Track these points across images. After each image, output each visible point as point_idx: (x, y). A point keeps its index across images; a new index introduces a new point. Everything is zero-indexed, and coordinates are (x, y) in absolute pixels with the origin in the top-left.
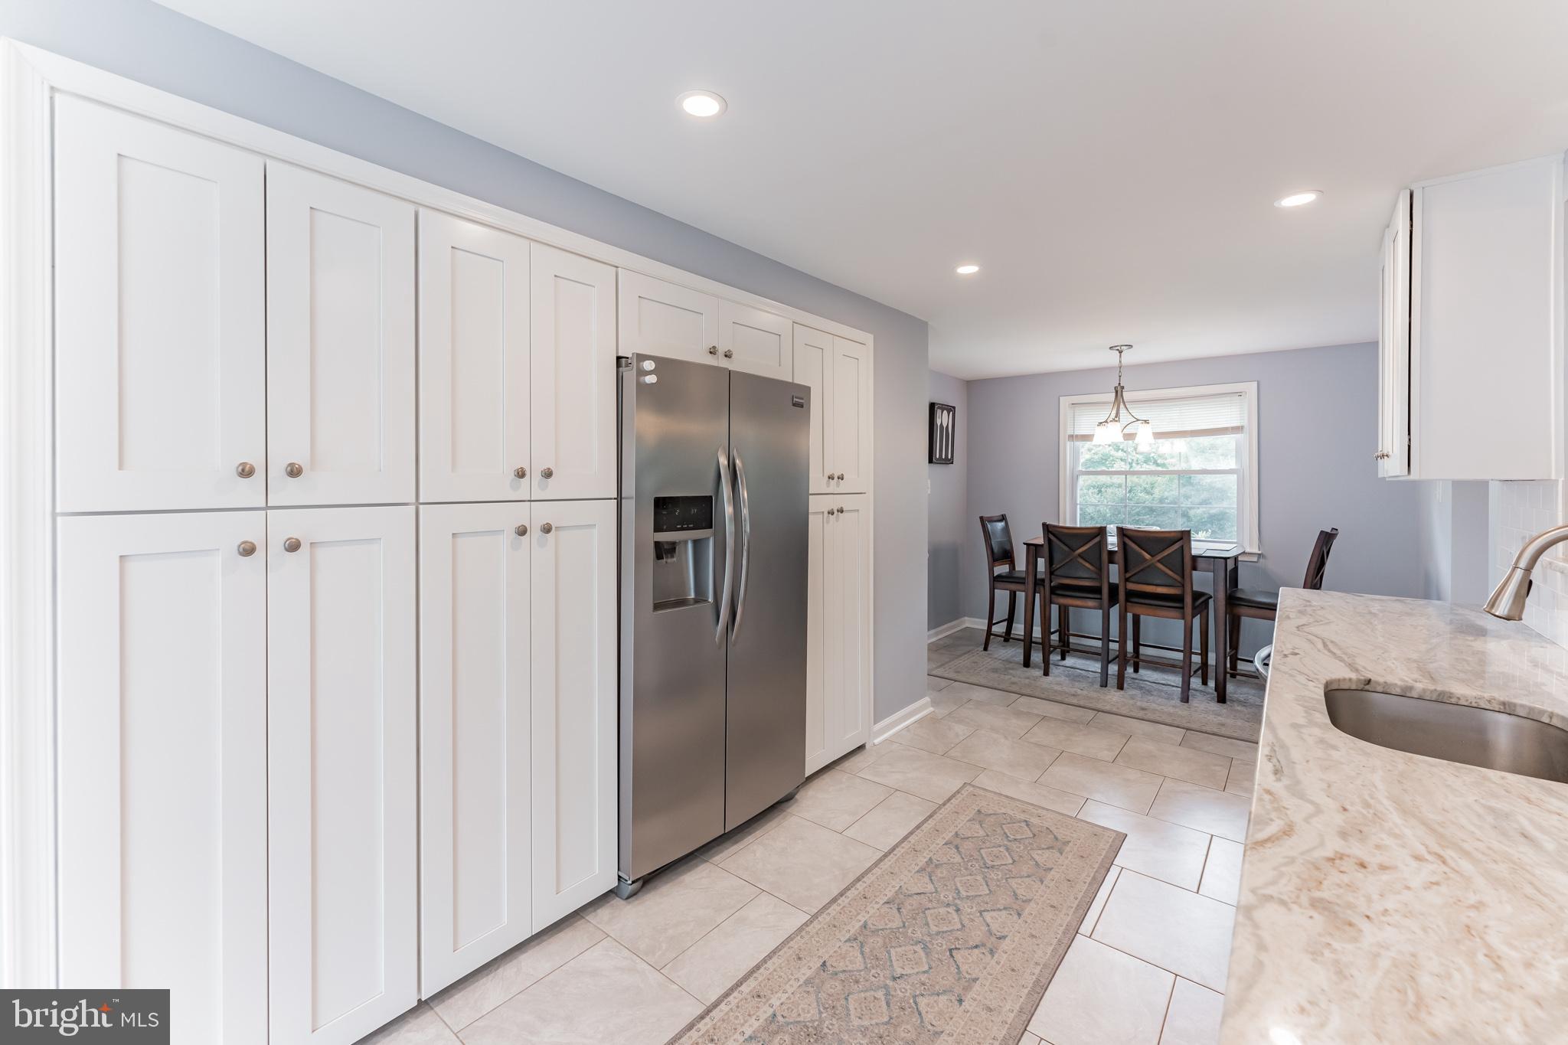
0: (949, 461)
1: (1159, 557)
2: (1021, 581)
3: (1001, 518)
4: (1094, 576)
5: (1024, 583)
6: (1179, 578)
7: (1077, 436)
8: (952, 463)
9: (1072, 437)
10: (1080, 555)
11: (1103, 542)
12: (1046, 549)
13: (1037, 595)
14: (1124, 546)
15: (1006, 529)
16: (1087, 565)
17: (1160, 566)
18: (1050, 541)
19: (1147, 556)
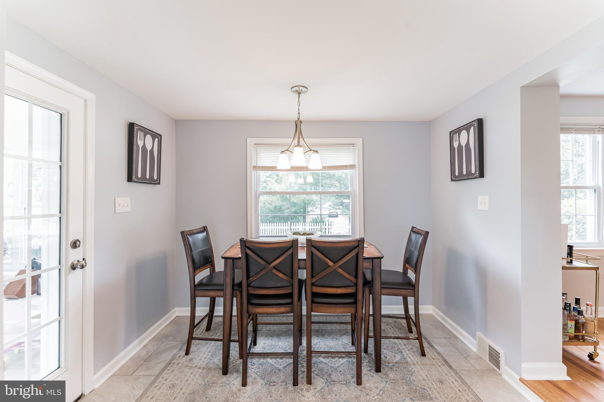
0: (155, 182)
1: (340, 263)
2: (220, 288)
3: (203, 229)
4: (287, 284)
5: (223, 290)
6: (353, 279)
7: (259, 167)
8: (159, 183)
9: (255, 168)
10: (274, 267)
11: (294, 255)
12: (243, 262)
13: (235, 299)
14: (311, 255)
15: (207, 239)
16: (281, 275)
17: (340, 270)
18: (247, 255)
19: (331, 263)
